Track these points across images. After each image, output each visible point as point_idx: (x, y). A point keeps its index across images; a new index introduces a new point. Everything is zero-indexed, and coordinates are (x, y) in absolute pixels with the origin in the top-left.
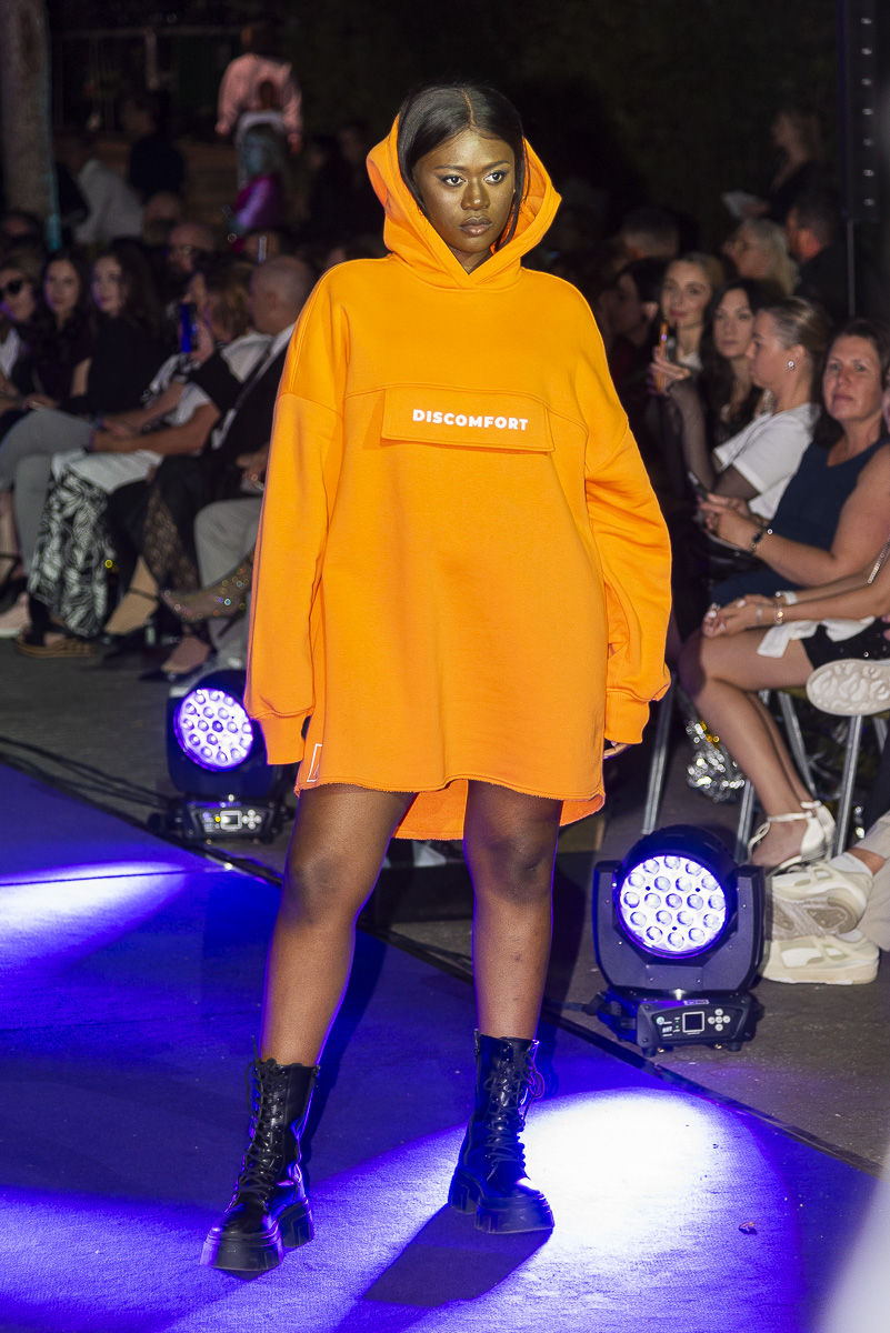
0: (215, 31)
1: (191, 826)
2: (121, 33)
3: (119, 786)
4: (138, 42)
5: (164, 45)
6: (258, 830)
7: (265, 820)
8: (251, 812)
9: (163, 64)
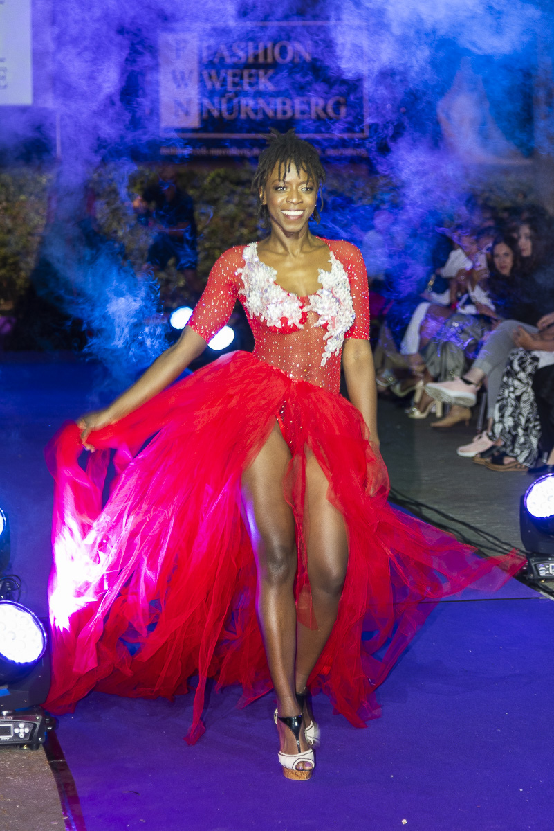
1: (532, 572)
3: (506, 547)
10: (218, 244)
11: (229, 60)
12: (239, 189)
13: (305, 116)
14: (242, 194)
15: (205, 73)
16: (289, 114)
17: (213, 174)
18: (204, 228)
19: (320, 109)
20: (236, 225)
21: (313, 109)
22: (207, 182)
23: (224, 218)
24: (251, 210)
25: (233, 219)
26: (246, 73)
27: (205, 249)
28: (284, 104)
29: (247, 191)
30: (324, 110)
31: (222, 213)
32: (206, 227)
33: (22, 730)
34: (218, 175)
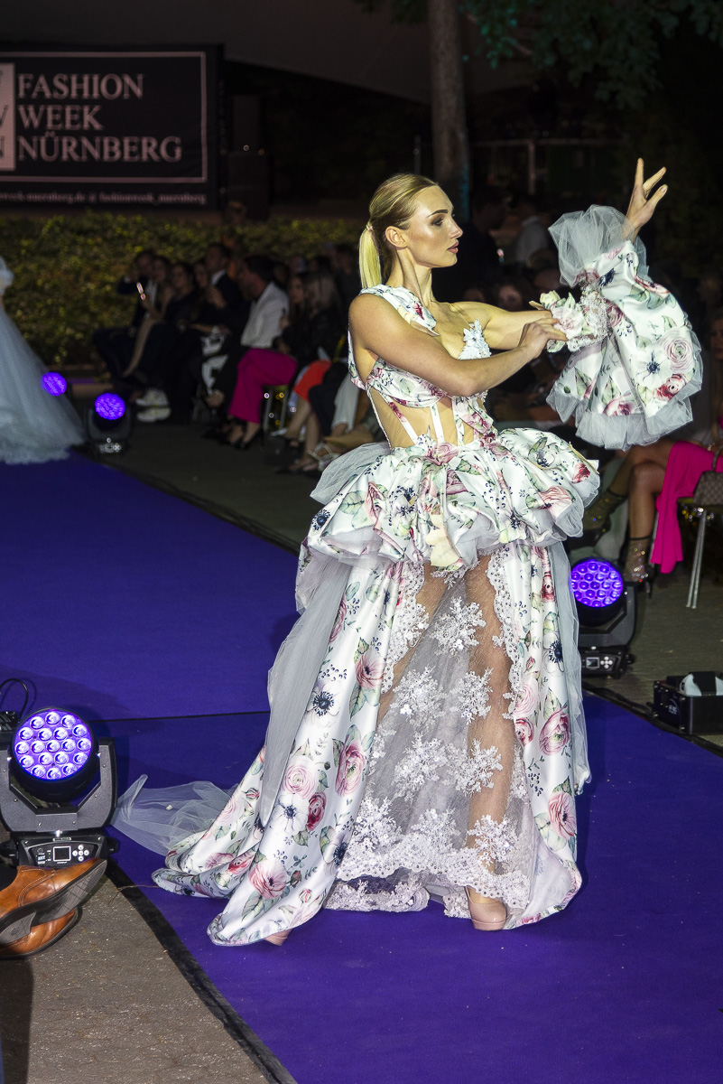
0: (575, 141)
2: (513, 143)
4: (524, 149)
5: (540, 151)
6: (611, 669)
7: (615, 663)
8: (607, 658)
9: (539, 164)
10: (62, 300)
11: (48, 94)
12: (81, 239)
13: (136, 158)
14: (84, 245)
15: (22, 109)
16: (118, 155)
17: (50, 222)
18: (44, 283)
19: (151, 151)
20: (81, 279)
21: (145, 150)
22: (45, 230)
23: (67, 272)
24: (97, 262)
25: (78, 273)
26: (68, 109)
27: (47, 307)
28: (111, 144)
29: (90, 241)
30: (157, 151)
31: (65, 266)
32: (48, 281)
33: (81, 853)
34: (57, 223)
